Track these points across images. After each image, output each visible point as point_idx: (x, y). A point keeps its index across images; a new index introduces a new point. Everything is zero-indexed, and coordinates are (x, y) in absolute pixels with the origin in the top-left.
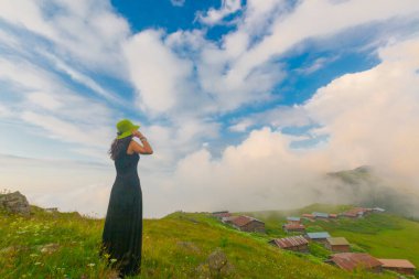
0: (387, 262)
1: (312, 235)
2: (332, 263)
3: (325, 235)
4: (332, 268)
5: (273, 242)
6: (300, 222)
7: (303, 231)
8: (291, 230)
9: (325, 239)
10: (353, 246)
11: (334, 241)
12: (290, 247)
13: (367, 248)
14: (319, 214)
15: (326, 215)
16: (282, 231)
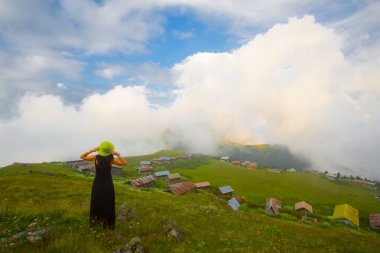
0: (199, 185)
1: (157, 174)
2: (170, 191)
3: (167, 173)
4: (169, 194)
5: (129, 183)
6: (150, 165)
7: (152, 171)
8: (143, 172)
9: (166, 176)
10: (183, 178)
11: (171, 176)
12: (142, 185)
13: (190, 177)
14: (165, 158)
15: (168, 159)
16: (136, 174)
